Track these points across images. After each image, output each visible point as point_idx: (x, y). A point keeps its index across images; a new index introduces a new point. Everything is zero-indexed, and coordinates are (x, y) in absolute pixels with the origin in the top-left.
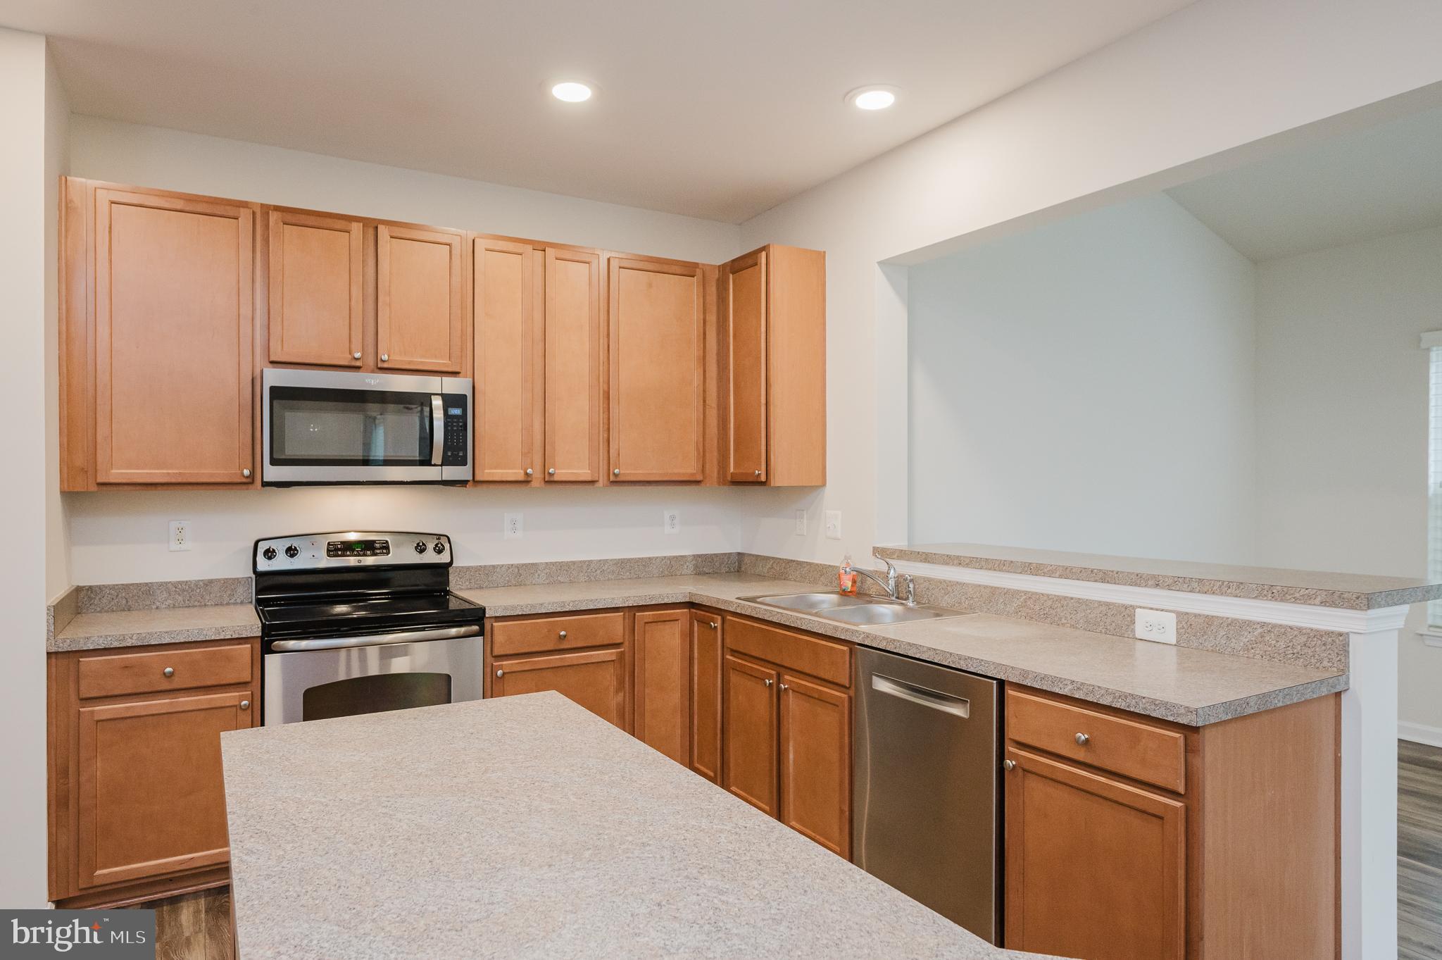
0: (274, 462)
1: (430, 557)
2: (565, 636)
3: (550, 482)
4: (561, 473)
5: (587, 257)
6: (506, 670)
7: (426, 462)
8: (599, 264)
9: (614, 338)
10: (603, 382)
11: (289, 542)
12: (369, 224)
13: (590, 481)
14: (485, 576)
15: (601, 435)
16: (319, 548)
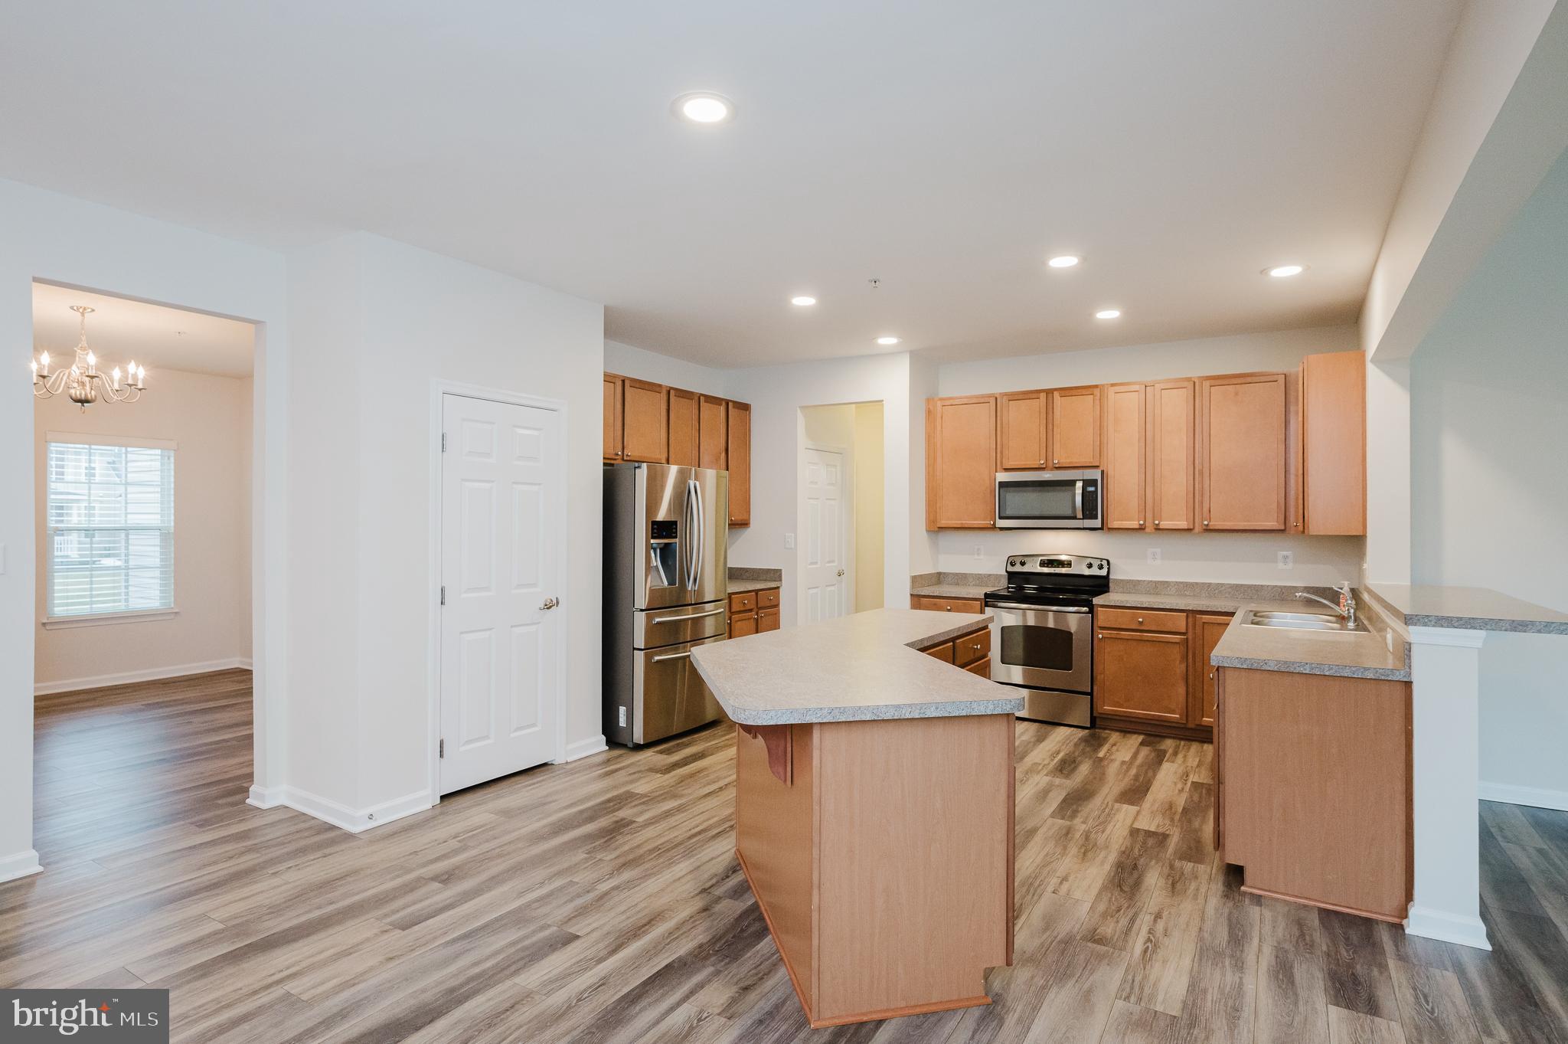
0: (1000, 518)
1: (1095, 571)
2: (1142, 622)
3: (1158, 529)
4: (1164, 524)
5: (1185, 384)
6: (1105, 636)
7: (1074, 518)
8: (1194, 387)
9: (1206, 434)
10: (1197, 462)
11: (1020, 559)
12: (1049, 392)
13: (1188, 529)
14: (1133, 586)
15: (1196, 497)
16: (1036, 563)
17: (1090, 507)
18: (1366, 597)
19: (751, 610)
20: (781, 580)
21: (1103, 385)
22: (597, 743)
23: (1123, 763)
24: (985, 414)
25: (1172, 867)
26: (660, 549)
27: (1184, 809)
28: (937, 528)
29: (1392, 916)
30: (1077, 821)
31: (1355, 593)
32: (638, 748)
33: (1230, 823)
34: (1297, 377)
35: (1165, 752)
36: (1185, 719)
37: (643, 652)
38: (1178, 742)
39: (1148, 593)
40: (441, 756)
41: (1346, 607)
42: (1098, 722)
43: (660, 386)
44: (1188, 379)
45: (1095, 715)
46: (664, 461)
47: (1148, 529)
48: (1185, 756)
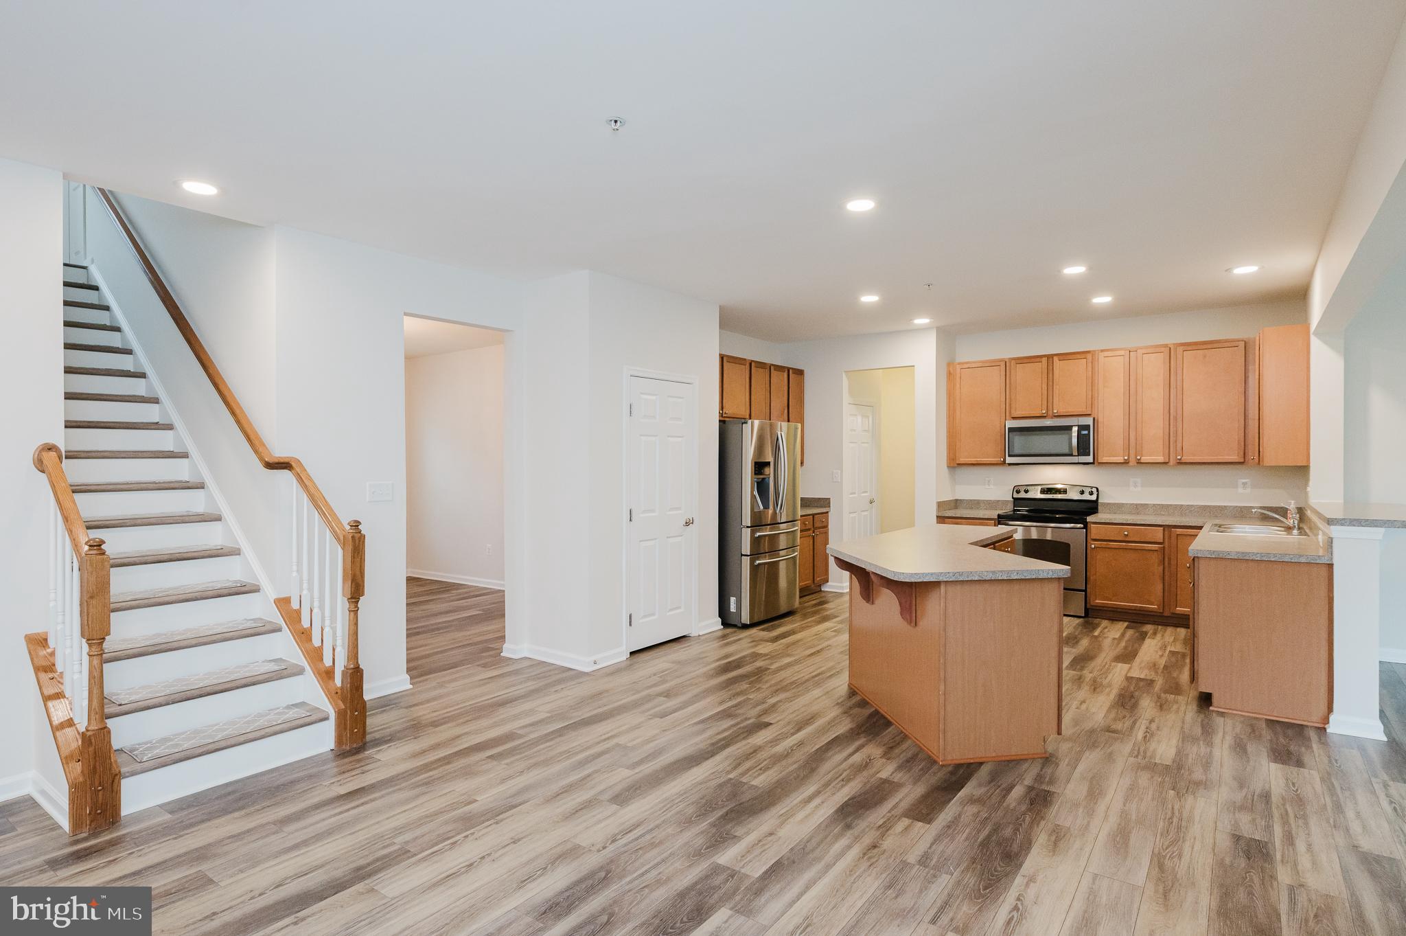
0: (1009, 456)
1: (1086, 497)
2: (1127, 535)
3: (1139, 462)
4: (1145, 459)
5: (1163, 349)
6: (1096, 546)
7: (1071, 455)
8: (1170, 352)
9: (1179, 388)
10: (1172, 411)
11: (1025, 488)
12: (1050, 357)
13: (1164, 463)
14: (1118, 507)
15: (1171, 439)
16: (1037, 491)
17: (1083, 447)
18: (1309, 513)
19: (809, 530)
20: (830, 507)
21: (1093, 351)
22: (715, 624)
23: (1114, 639)
24: (996, 376)
25: (1159, 697)
26: (757, 483)
27: (1165, 666)
28: (955, 464)
29: (1318, 723)
30: (1085, 672)
31: (1301, 511)
32: (745, 627)
33: (1202, 664)
34: (1255, 342)
35: (1146, 633)
36: (1162, 609)
37: (749, 557)
38: (1156, 626)
39: (1130, 513)
40: (630, 625)
41: (1292, 520)
42: (1090, 613)
43: (745, 359)
44: (1166, 346)
45: (1088, 607)
46: (748, 417)
47: (1132, 463)
48: (1163, 636)
